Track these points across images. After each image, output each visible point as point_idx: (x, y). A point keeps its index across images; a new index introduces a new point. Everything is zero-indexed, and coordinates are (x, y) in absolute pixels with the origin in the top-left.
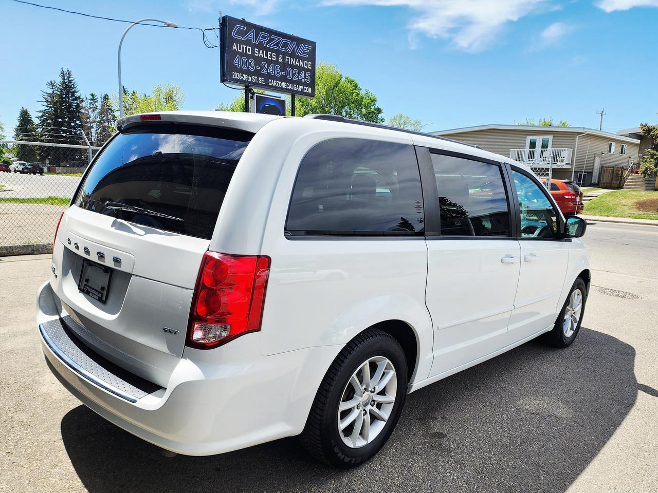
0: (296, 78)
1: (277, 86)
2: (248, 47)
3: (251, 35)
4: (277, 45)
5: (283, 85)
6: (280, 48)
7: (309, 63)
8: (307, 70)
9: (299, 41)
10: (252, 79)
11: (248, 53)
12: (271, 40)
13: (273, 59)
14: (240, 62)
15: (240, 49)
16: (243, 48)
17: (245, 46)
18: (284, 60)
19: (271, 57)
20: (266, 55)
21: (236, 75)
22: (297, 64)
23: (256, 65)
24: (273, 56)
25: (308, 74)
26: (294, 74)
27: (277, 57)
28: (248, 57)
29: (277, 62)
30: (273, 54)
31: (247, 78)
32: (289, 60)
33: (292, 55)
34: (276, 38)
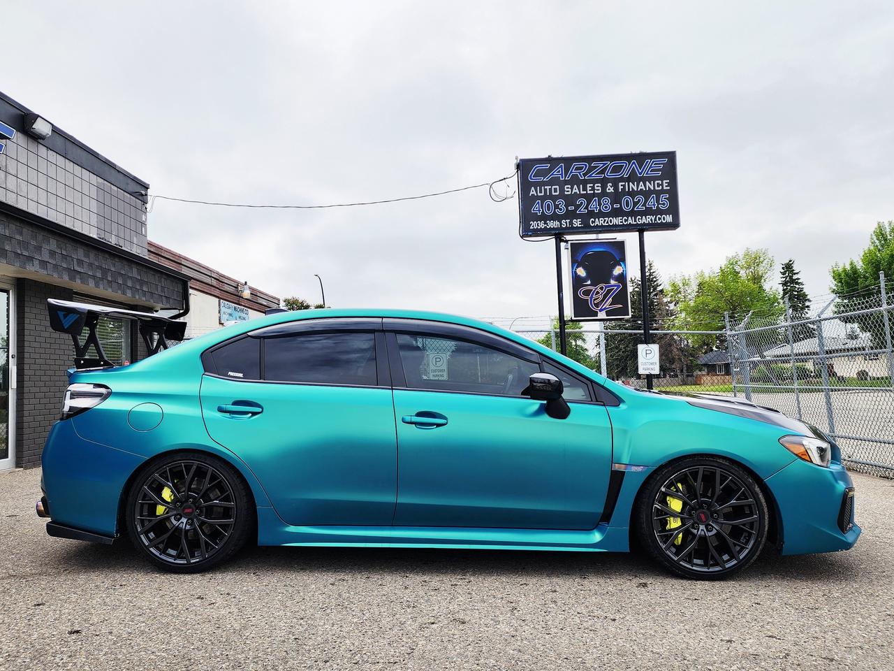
0: (640, 207)
1: (605, 224)
2: (553, 187)
3: (558, 172)
4: (603, 172)
5: (616, 221)
6: (609, 175)
7: (665, 182)
8: (663, 191)
9: (641, 157)
10: (561, 224)
11: (553, 194)
12: (591, 169)
13: (596, 191)
14: (542, 208)
15: (541, 192)
16: (545, 190)
17: (548, 188)
18: (616, 187)
19: (593, 189)
20: (585, 189)
21: (534, 225)
22: (642, 187)
23: (567, 206)
24: (596, 188)
25: (664, 197)
26: (635, 204)
27: (604, 187)
28: (554, 198)
29: (604, 194)
30: (596, 185)
31: (553, 224)
32: (624, 186)
33: (632, 178)
34: (600, 165)
